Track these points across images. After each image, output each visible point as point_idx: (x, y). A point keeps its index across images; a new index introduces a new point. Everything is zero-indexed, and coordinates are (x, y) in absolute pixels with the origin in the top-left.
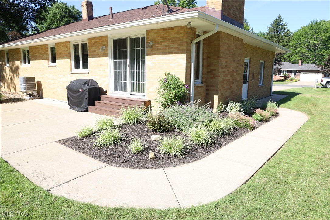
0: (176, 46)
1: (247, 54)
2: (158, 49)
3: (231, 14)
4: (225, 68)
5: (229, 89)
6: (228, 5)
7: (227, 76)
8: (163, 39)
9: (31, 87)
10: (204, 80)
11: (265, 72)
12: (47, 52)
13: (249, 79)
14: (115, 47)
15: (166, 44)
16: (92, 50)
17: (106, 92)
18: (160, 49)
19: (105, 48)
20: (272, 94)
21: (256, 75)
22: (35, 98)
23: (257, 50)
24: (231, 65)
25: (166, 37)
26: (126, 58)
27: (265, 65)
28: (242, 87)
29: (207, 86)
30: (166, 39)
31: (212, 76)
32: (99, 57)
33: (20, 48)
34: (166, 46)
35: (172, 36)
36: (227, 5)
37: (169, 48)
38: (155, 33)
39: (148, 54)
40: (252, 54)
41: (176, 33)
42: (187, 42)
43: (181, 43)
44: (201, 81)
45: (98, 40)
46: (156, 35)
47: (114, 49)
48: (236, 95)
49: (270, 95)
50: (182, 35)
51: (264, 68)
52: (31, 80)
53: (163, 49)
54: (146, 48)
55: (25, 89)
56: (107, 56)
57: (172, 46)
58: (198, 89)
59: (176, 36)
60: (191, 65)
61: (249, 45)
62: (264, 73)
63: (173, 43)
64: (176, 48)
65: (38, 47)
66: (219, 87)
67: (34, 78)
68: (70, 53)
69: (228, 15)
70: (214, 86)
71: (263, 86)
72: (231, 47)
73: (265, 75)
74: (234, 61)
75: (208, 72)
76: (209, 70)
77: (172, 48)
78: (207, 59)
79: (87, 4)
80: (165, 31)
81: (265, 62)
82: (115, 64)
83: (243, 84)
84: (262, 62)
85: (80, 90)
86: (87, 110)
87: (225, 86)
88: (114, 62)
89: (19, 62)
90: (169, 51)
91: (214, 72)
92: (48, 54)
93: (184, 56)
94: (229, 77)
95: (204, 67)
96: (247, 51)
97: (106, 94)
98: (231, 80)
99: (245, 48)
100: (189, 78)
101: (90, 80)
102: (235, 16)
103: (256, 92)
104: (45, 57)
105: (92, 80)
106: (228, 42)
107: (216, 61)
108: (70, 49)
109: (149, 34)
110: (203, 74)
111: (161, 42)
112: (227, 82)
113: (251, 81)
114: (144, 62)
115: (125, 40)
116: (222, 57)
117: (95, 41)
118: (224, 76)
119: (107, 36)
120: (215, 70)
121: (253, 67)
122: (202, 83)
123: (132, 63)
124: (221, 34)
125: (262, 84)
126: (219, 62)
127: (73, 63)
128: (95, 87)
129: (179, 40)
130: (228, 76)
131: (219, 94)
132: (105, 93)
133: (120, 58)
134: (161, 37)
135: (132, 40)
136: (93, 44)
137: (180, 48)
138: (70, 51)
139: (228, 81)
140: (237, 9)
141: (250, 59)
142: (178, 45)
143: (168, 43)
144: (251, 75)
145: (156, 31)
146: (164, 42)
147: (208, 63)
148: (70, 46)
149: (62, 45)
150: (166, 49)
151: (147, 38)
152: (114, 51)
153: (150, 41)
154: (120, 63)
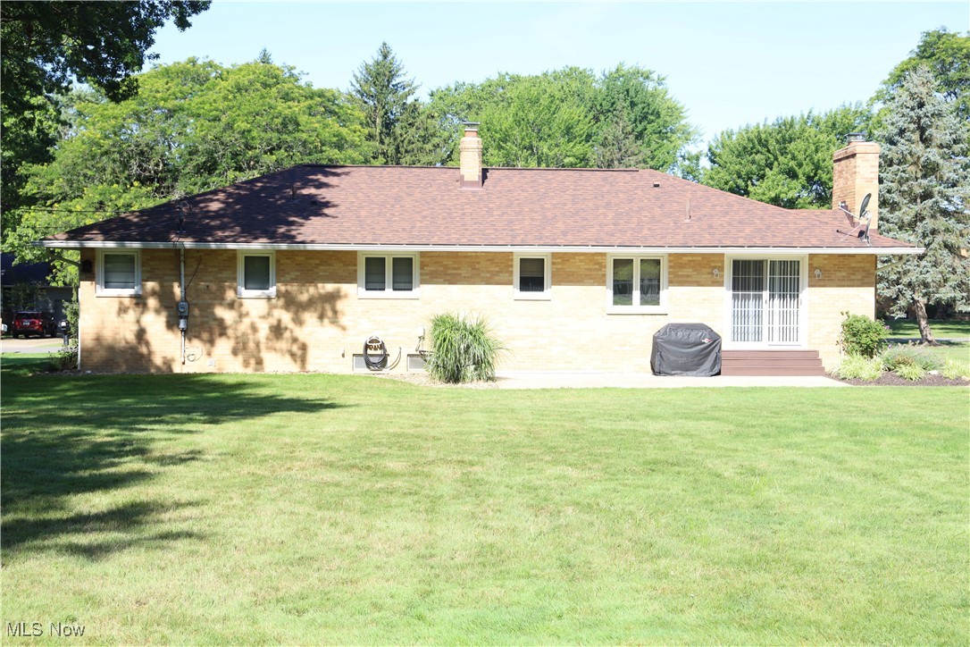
0: (860, 277)
2: (828, 280)
8: (839, 268)
14: (735, 272)
15: (844, 274)
18: (833, 280)
25: (843, 265)
26: (760, 289)
30: (843, 268)
34: (844, 277)
35: (853, 265)
37: (848, 280)
38: (825, 259)
39: (808, 286)
41: (860, 262)
45: (700, 258)
46: (826, 262)
47: (734, 274)
50: (868, 265)
53: (839, 280)
57: (852, 277)
59: (860, 264)
63: (854, 274)
64: (858, 280)
68: (605, 275)
77: (854, 280)
85: (706, 341)
88: (733, 294)
90: (849, 283)
93: (872, 290)
108: (605, 267)
109: (815, 259)
111: (835, 271)
114: (795, 297)
119: (724, 255)
123: (772, 297)
127: (610, 294)
129: (863, 271)
134: (835, 265)
135: (773, 263)
136: (686, 263)
137: (866, 280)
138: (606, 271)
142: (862, 277)
143: (847, 274)
145: (826, 256)
146: (840, 271)
148: (606, 262)
149: (582, 257)
150: (843, 280)
151: (810, 265)
152: (734, 279)
153: (816, 268)
154: (745, 297)
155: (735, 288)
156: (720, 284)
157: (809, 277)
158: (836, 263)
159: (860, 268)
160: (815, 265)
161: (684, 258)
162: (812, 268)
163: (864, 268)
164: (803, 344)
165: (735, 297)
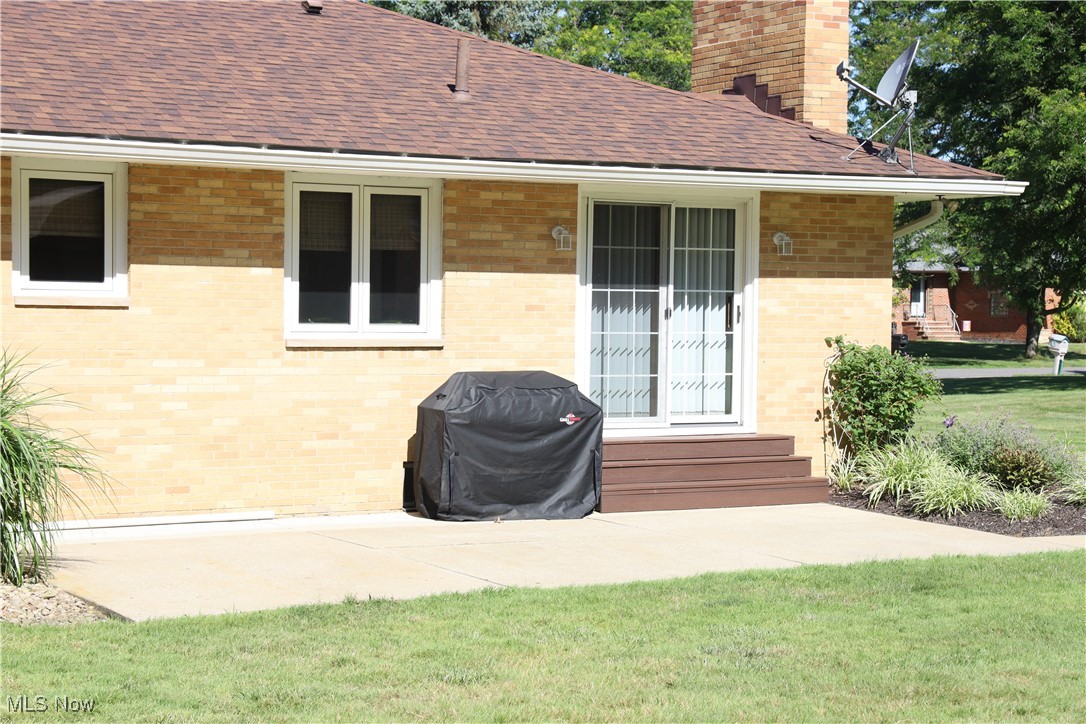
0: (863, 253)
2: (802, 259)
8: (822, 229)
14: (599, 236)
15: (833, 245)
16: (473, 236)
18: (809, 259)
25: (832, 222)
30: (829, 229)
34: (832, 251)
35: (851, 223)
37: (842, 260)
38: (795, 206)
41: (862, 216)
43: (876, 245)
45: (521, 197)
46: (796, 213)
47: (594, 241)
50: (881, 223)
53: (823, 259)
57: (850, 253)
59: (863, 223)
63: (852, 245)
64: (862, 260)
68: (280, 237)
77: (850, 260)
80: (828, 204)
82: (596, 302)
88: (593, 293)
90: (841, 267)
93: (887, 285)
108: (281, 212)
109: (773, 205)
111: (815, 236)
115: (650, 211)
117: (498, 196)
119: (575, 186)
123: (680, 300)
129: (872, 238)
133: (624, 280)
134: (813, 221)
136: (487, 210)
137: (876, 260)
142: (870, 252)
143: (839, 244)
145: (797, 200)
146: (824, 237)
149: (218, 183)
150: (831, 260)
151: (763, 219)
152: (596, 251)
153: (776, 229)
154: (621, 302)
155: (599, 278)
156: (566, 266)
157: (762, 250)
158: (816, 216)
159: (865, 229)
160: (773, 221)
161: (484, 195)
162: (767, 228)
163: (871, 230)
164: (749, 423)
165: (599, 302)
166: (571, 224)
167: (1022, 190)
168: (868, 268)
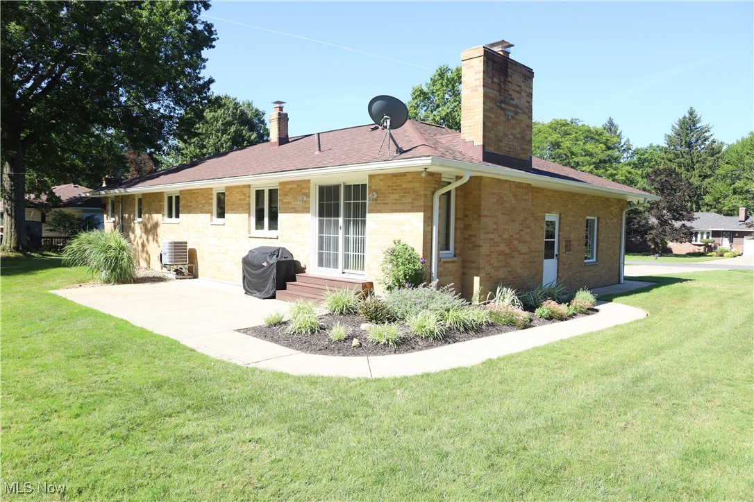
0: (410, 200)
1: (550, 207)
2: (384, 204)
3: (503, 148)
4: (493, 233)
5: (504, 267)
6: (496, 136)
7: (498, 246)
8: (392, 190)
9: (180, 258)
10: (458, 252)
11: (601, 238)
12: (210, 201)
13: (559, 251)
14: (321, 198)
15: (397, 196)
16: (285, 201)
17: (305, 268)
18: (387, 204)
19: (305, 199)
20: (622, 281)
21: (577, 243)
22: (184, 277)
23: (577, 198)
24: (507, 227)
25: (396, 186)
26: (337, 215)
27: (600, 225)
28: (541, 264)
29: (463, 261)
30: (395, 190)
31: (470, 246)
32: (296, 212)
33: (163, 192)
34: (396, 200)
35: (404, 186)
36: (493, 136)
37: (400, 204)
38: (381, 180)
39: (371, 211)
40: (564, 206)
41: (410, 182)
42: (425, 196)
43: (417, 195)
44: (453, 253)
45: (295, 186)
46: (382, 183)
47: (320, 201)
48: (520, 277)
49: (619, 283)
50: (418, 185)
51: (598, 229)
52: (181, 246)
53: (392, 204)
54: (367, 201)
55: (170, 262)
56: (308, 212)
57: (404, 200)
58: (447, 265)
59: (411, 185)
60: (432, 229)
61: (555, 191)
62: (598, 240)
63: (405, 196)
64: (409, 203)
65: (196, 191)
66: (482, 262)
67: (186, 243)
68: (249, 204)
69: (495, 150)
70: (474, 262)
71: (597, 263)
72: (505, 199)
73: (601, 244)
74: (514, 221)
75: (465, 239)
76: (467, 236)
77: (404, 203)
78: (462, 219)
79: (279, 118)
80: (394, 178)
81: (598, 218)
82: (321, 223)
83: (545, 260)
84: (594, 220)
85: (265, 264)
86: (273, 297)
87: (494, 261)
88: (319, 220)
89: (161, 215)
90: (400, 207)
91: (473, 239)
92: (212, 203)
93: (421, 215)
94: (503, 247)
95: (458, 232)
96: (550, 202)
97: (305, 272)
98: (507, 251)
99: (546, 196)
100: (430, 248)
101: (280, 248)
102: (512, 150)
103: (578, 274)
104: (206, 208)
105: (283, 249)
106: (498, 191)
107: (476, 222)
108: (249, 197)
109: (373, 180)
110: (455, 242)
111: (389, 193)
112: (499, 255)
113: (565, 255)
114: (364, 222)
115: (337, 187)
116: (485, 216)
117: (290, 186)
118: (490, 246)
119: (310, 180)
120: (474, 236)
121: (568, 228)
122: (455, 256)
123: (347, 224)
124: (483, 181)
125: (594, 260)
126: (480, 223)
127: (253, 220)
128: (287, 259)
129: (414, 192)
130: (501, 245)
131: (483, 273)
132: (302, 270)
133: (329, 215)
134: (389, 186)
135: (348, 188)
136: (288, 192)
137: (416, 203)
138: (249, 201)
139: (502, 253)
140: (515, 137)
141: (560, 215)
142: (414, 199)
143: (399, 196)
144: (563, 244)
145: (382, 177)
146: (393, 193)
147: (465, 225)
148: (249, 193)
149: (238, 190)
150: (396, 204)
151: (370, 187)
152: (320, 204)
153: (374, 191)
154: (328, 224)
155: (321, 214)
156: (306, 210)
157: (369, 201)
158: (390, 184)
159: (410, 188)
162: (371, 191)
166: (308, 195)
167: (430, 161)
168: (412, 207)
